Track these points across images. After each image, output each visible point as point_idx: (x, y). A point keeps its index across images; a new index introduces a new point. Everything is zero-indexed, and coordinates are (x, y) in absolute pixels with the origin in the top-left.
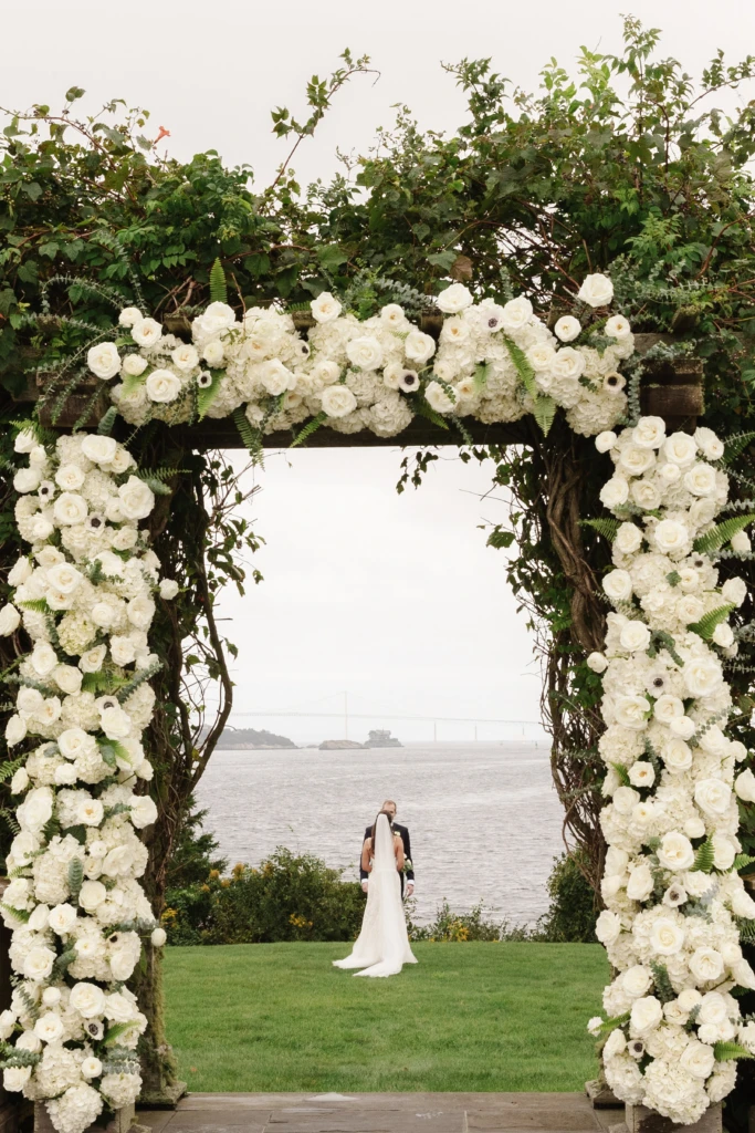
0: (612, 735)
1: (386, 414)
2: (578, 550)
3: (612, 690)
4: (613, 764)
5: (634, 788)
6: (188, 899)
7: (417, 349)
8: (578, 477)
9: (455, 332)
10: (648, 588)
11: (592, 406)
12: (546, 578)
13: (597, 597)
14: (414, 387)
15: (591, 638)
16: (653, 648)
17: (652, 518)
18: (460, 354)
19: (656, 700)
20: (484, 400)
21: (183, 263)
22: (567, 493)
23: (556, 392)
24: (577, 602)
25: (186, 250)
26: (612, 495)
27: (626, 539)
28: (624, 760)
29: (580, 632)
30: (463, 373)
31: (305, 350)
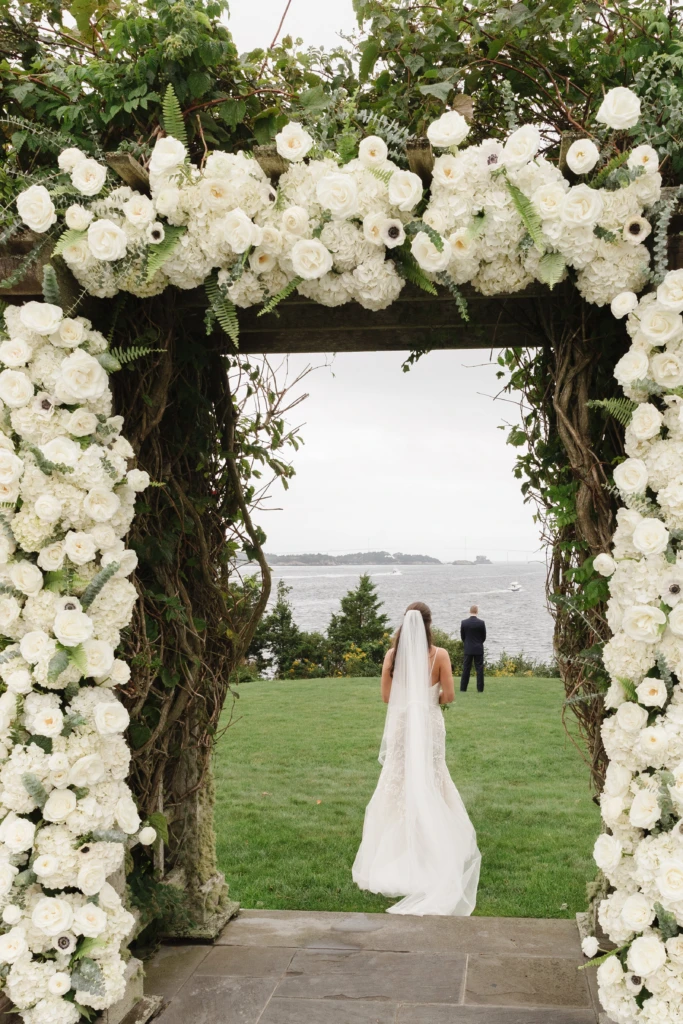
0: (619, 645)
1: (370, 277)
2: (586, 441)
3: (620, 595)
4: (618, 678)
5: (642, 706)
6: (372, 648)
7: (402, 194)
8: (588, 360)
9: (448, 173)
10: (666, 480)
11: (608, 265)
12: (553, 474)
13: (605, 491)
14: (400, 241)
15: (596, 534)
16: (671, 550)
17: (675, 397)
18: (454, 201)
19: (671, 609)
20: (483, 263)
21: (145, 106)
22: (575, 378)
23: (566, 246)
24: (583, 497)
25: (149, 91)
26: (629, 370)
27: (643, 422)
28: (632, 674)
29: (585, 528)
30: (458, 224)
31: (272, 198)
